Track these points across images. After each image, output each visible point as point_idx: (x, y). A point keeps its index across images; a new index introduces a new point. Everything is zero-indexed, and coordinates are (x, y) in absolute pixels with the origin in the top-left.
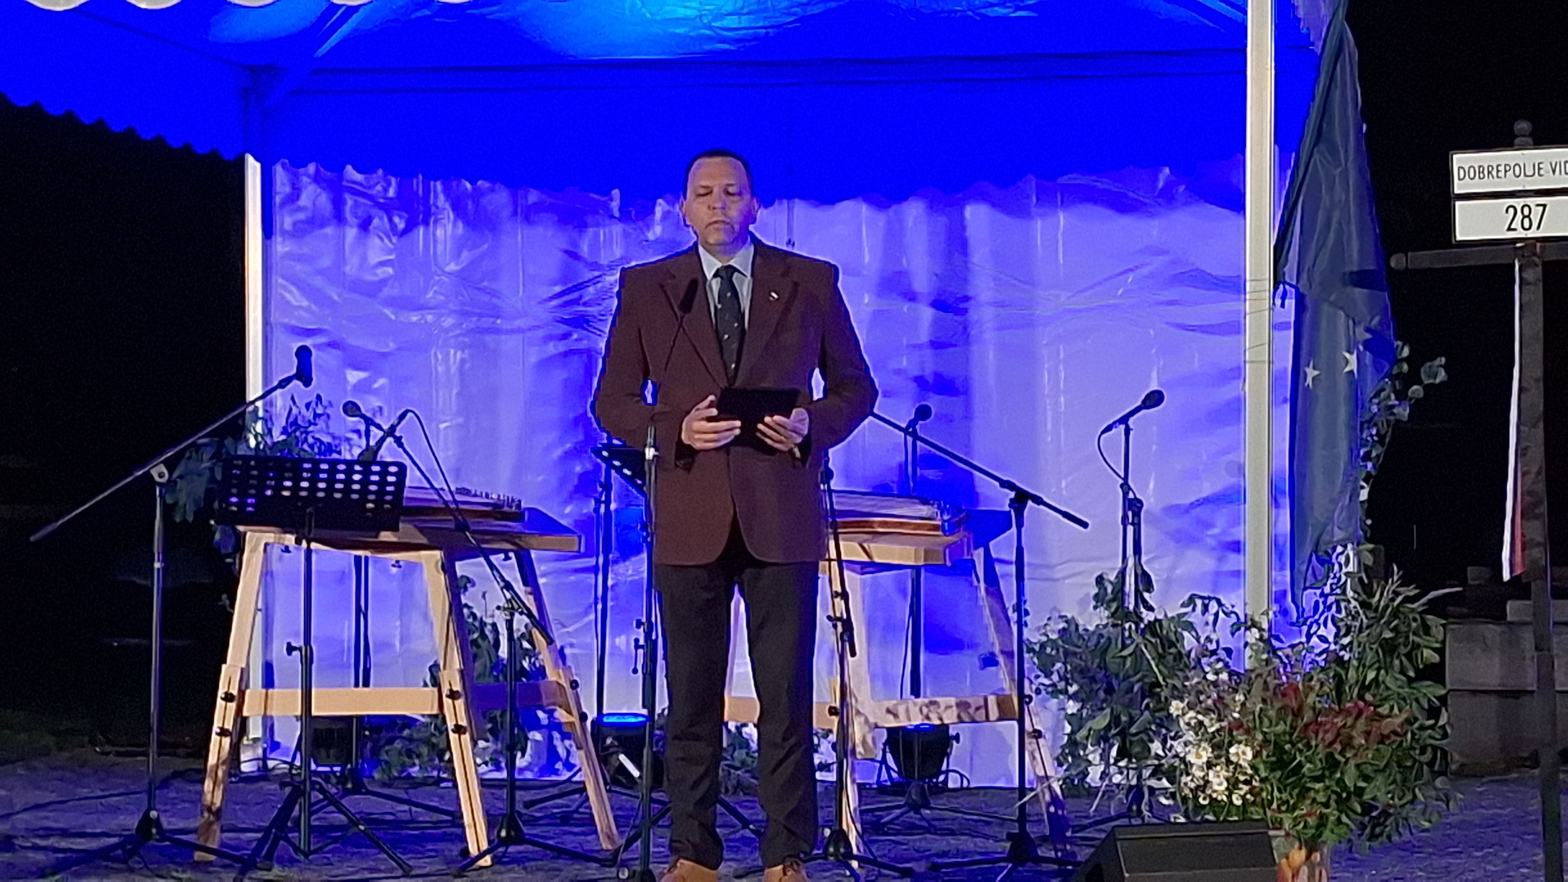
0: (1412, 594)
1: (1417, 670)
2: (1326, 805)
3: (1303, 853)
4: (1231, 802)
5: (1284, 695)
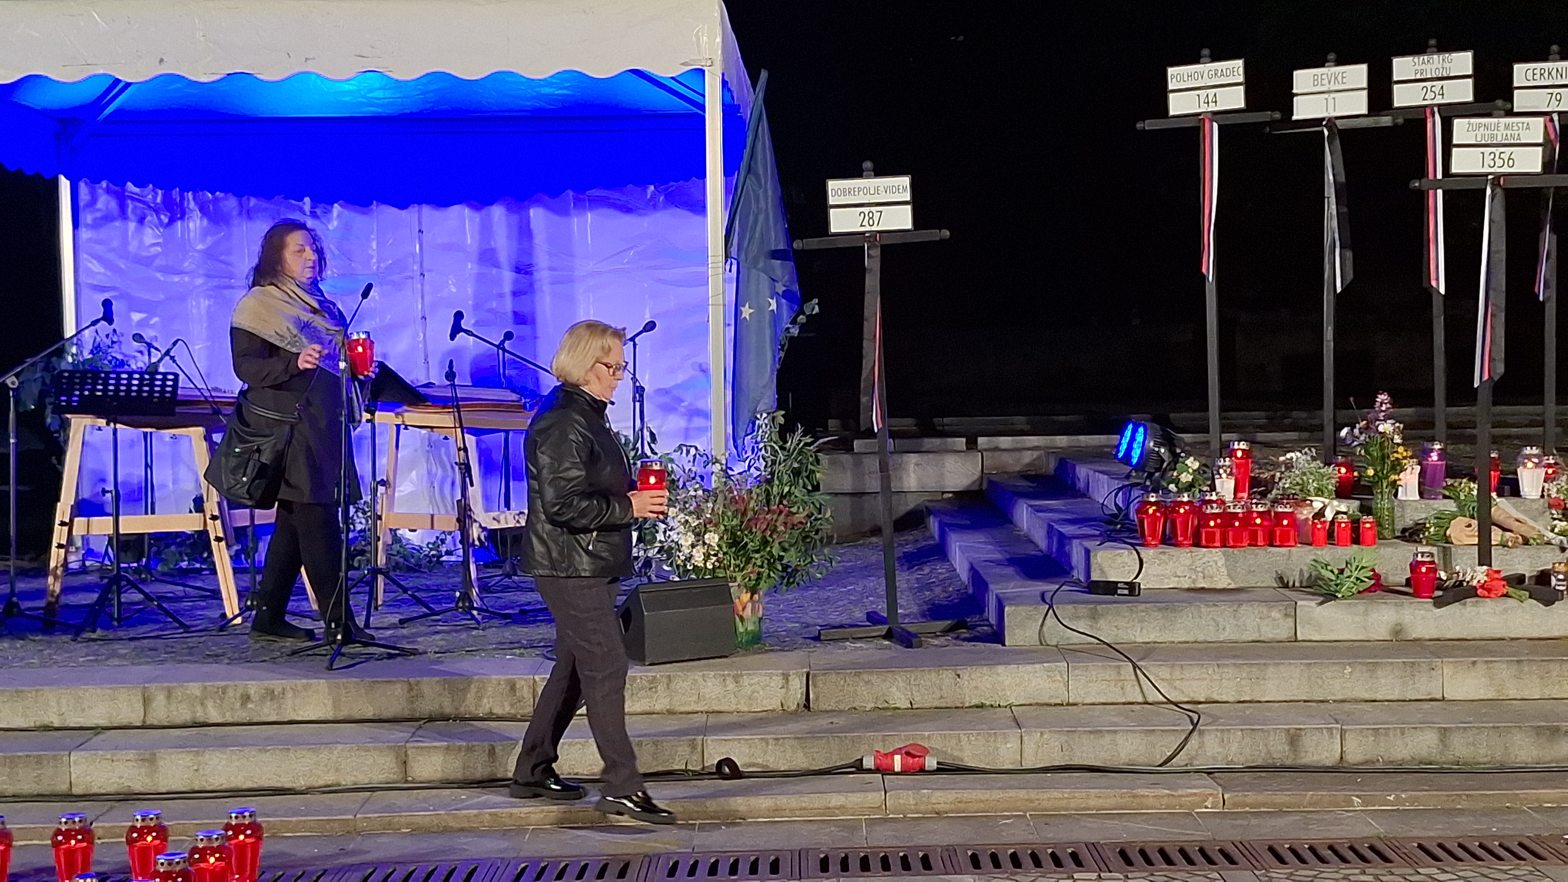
0: (809, 440)
1: (813, 485)
2: (762, 567)
3: (749, 595)
4: (706, 567)
5: (736, 503)
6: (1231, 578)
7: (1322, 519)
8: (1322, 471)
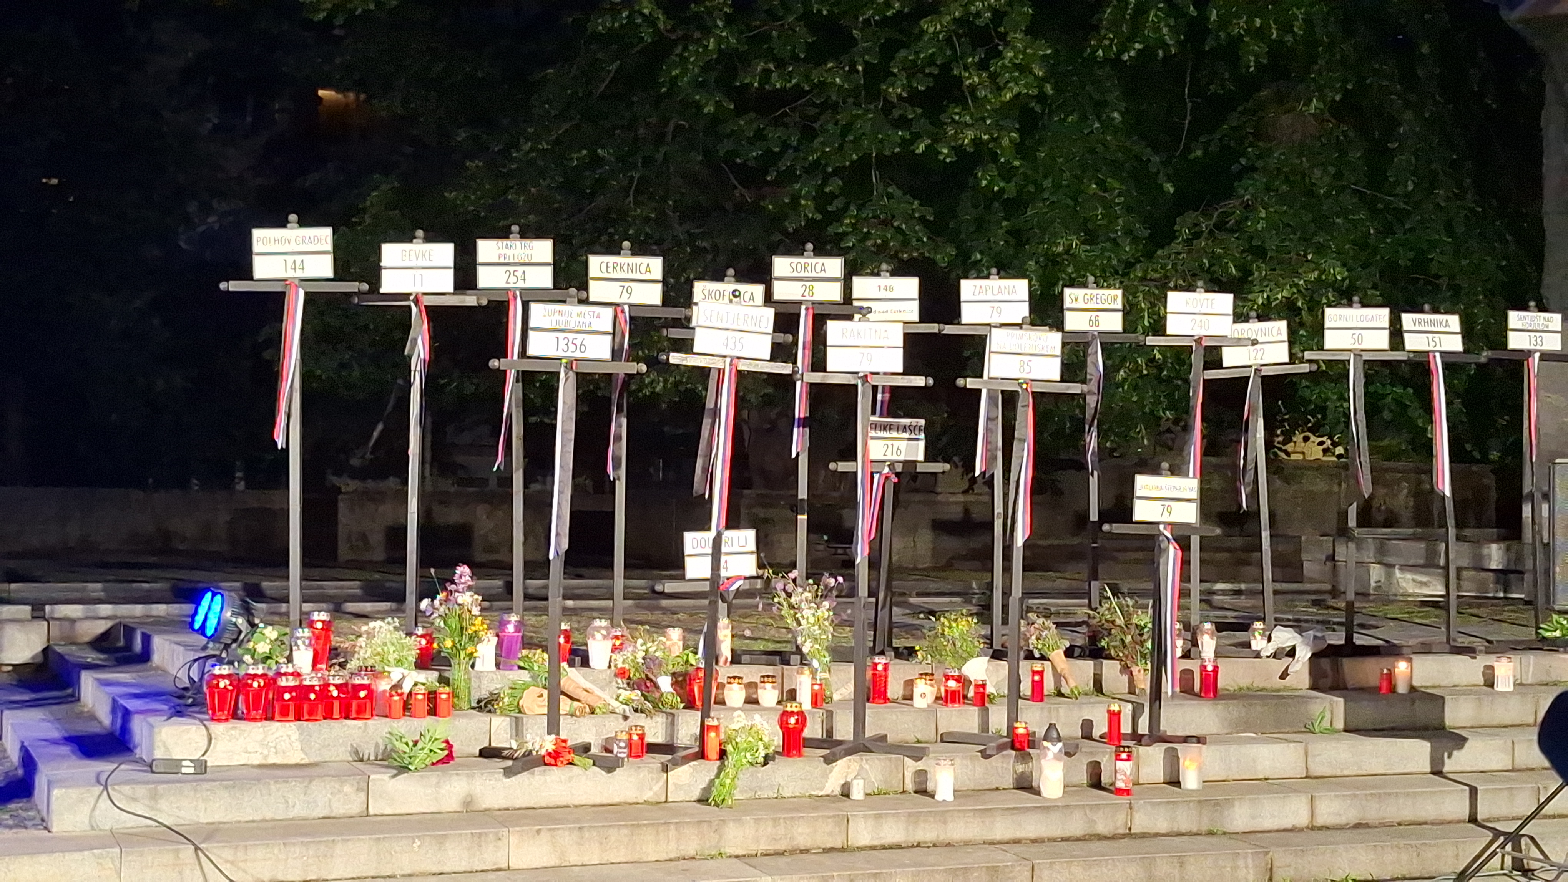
6: (306, 754)
7: (399, 691)
8: (403, 641)
